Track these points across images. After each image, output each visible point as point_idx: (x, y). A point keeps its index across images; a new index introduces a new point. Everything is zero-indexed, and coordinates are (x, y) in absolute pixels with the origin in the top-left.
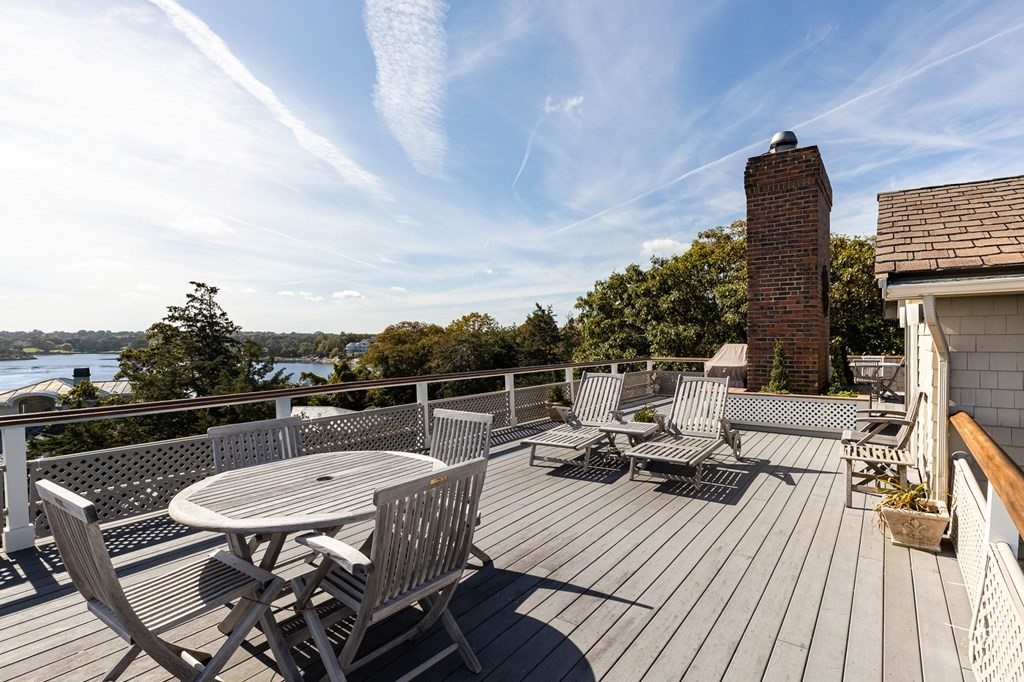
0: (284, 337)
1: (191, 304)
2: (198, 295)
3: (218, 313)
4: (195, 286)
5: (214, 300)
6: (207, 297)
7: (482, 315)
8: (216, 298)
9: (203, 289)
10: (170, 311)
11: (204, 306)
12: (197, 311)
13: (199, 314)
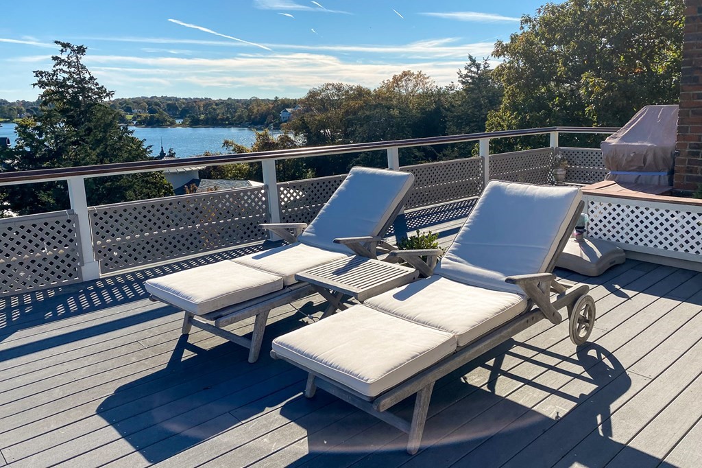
0: (220, 103)
1: (58, 67)
2: (64, 57)
3: (87, 76)
4: (60, 47)
5: (82, 61)
6: (74, 59)
7: (416, 73)
8: (84, 60)
9: (69, 50)
10: (37, 76)
11: (73, 70)
12: (66, 76)
13: (69, 79)
